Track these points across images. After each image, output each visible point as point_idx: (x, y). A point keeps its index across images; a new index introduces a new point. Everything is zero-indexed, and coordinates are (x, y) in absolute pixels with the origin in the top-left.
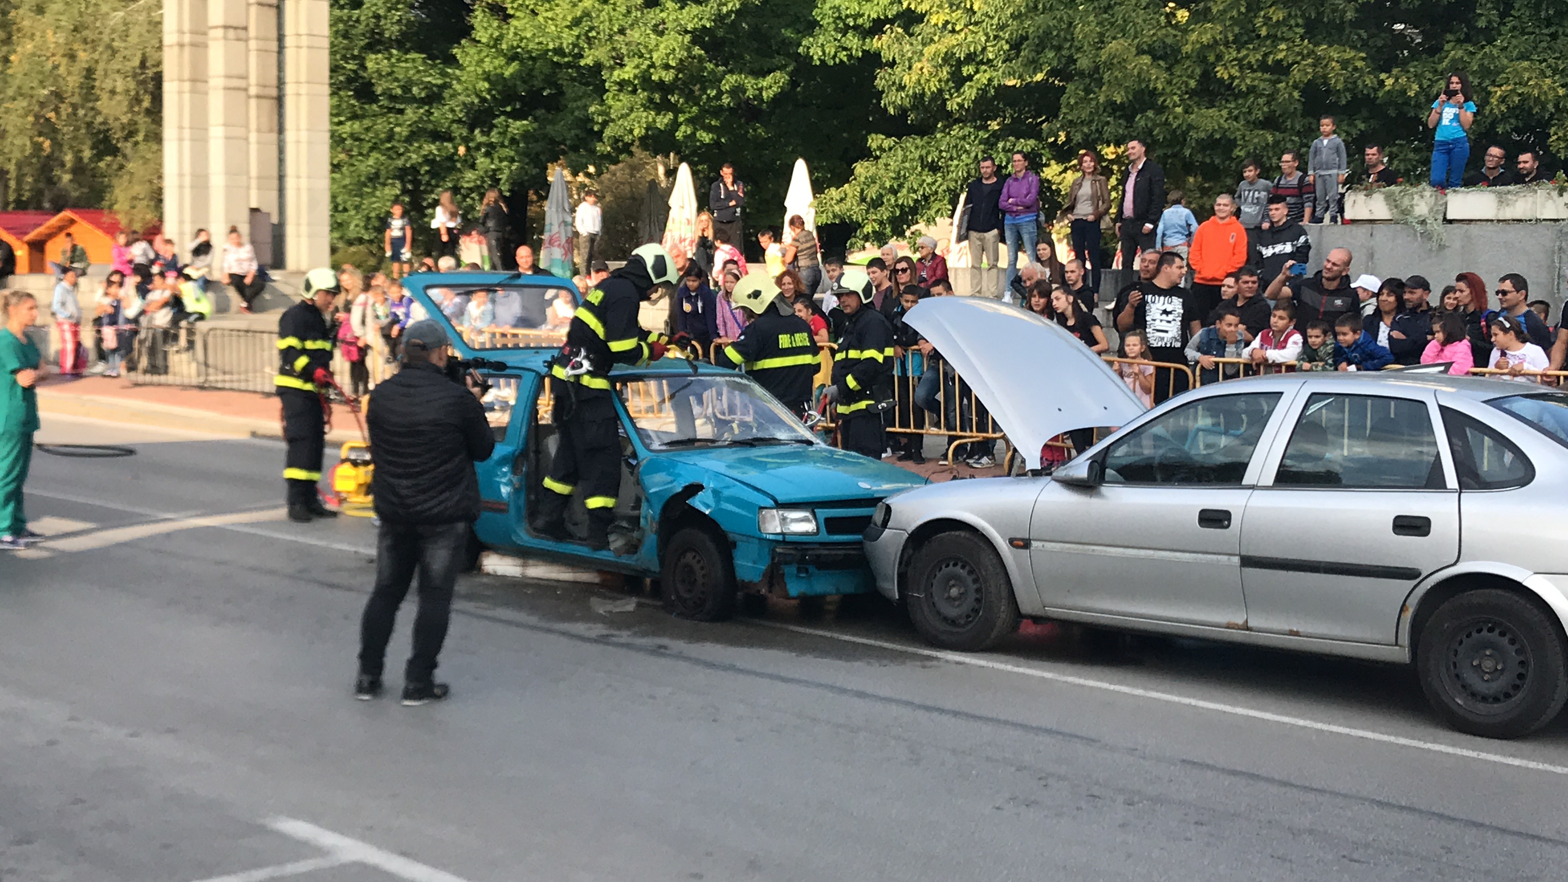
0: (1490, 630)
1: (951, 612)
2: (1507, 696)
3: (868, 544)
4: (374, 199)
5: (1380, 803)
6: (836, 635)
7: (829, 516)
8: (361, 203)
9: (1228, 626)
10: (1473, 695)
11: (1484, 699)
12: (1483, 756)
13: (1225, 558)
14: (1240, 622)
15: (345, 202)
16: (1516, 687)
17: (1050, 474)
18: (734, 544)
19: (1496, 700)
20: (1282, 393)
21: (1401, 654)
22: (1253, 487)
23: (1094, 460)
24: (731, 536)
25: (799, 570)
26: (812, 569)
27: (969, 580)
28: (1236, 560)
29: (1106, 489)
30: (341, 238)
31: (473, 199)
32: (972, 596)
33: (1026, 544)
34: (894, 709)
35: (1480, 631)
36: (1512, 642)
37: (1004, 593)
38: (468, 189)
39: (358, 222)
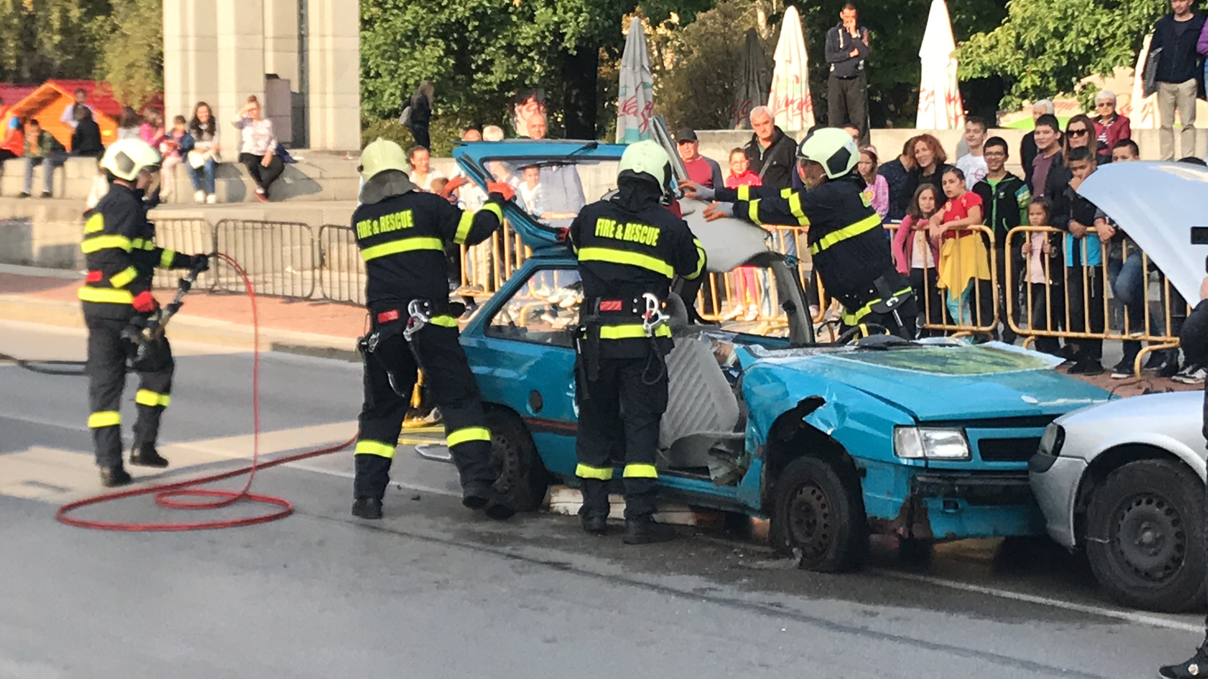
4: (414, 62)
8: (397, 68)
15: (378, 66)
30: (374, 110)
31: (532, 59)
38: (525, 46)
39: (393, 90)
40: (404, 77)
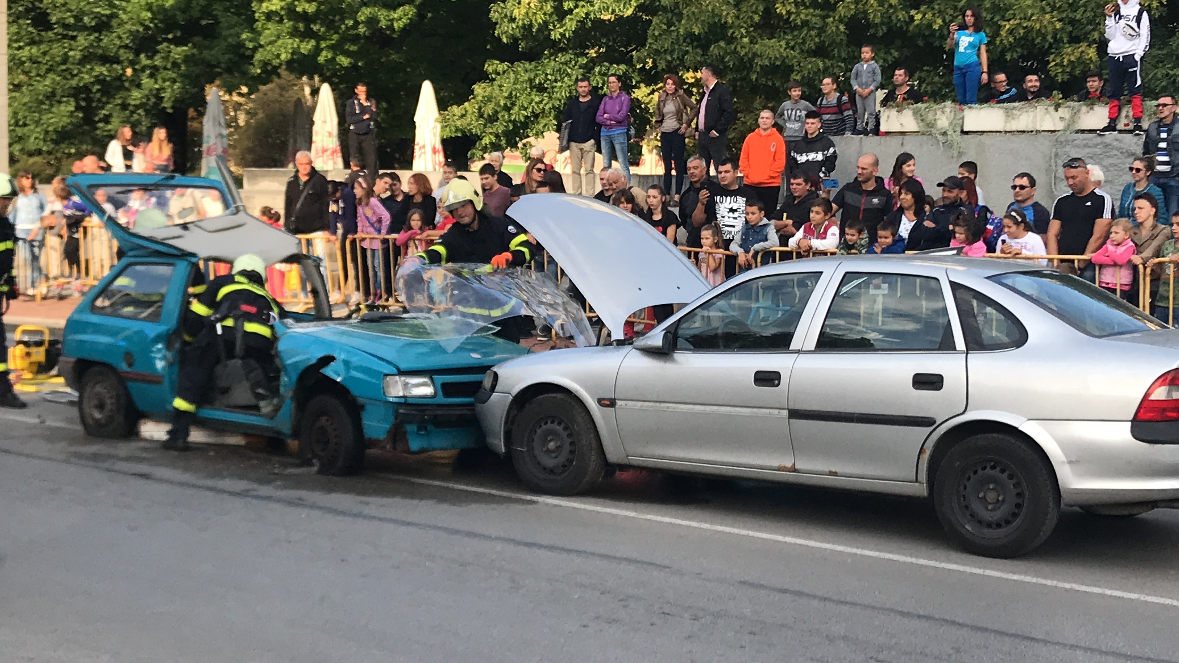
0: (993, 468)
1: (549, 462)
2: (1008, 522)
3: (479, 406)
4: (51, 115)
5: (903, 614)
6: (451, 485)
7: (446, 381)
8: (40, 119)
9: (779, 469)
10: (980, 522)
11: (989, 525)
12: (988, 572)
13: (776, 411)
14: (789, 465)
15: (25, 117)
16: (1015, 515)
17: (631, 344)
18: (362, 407)
19: (999, 526)
20: (822, 273)
21: (921, 489)
22: (798, 352)
23: (668, 331)
24: (361, 400)
25: (420, 429)
26: (430, 427)
27: (565, 434)
28: (785, 413)
29: (678, 356)
30: (21, 150)
31: (139, 114)
32: (567, 448)
33: (612, 403)
34: (499, 546)
35: (984, 468)
36: (1011, 477)
37: (594, 444)
38: (135, 105)
39: (37, 135)
40: (45, 126)
